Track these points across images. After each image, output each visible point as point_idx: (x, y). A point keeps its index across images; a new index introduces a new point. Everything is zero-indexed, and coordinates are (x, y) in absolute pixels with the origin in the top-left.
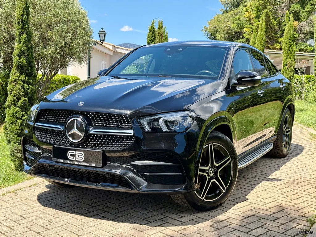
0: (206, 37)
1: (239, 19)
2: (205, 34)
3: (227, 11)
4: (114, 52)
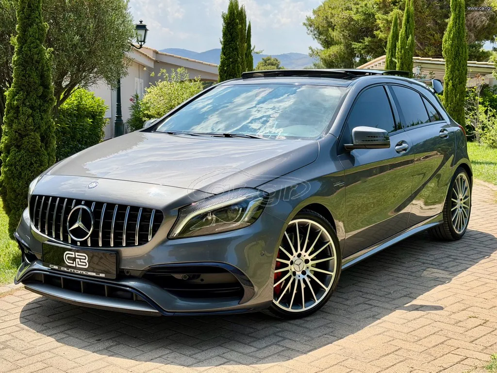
0: (311, 37)
1: (366, 7)
4: (156, 62)
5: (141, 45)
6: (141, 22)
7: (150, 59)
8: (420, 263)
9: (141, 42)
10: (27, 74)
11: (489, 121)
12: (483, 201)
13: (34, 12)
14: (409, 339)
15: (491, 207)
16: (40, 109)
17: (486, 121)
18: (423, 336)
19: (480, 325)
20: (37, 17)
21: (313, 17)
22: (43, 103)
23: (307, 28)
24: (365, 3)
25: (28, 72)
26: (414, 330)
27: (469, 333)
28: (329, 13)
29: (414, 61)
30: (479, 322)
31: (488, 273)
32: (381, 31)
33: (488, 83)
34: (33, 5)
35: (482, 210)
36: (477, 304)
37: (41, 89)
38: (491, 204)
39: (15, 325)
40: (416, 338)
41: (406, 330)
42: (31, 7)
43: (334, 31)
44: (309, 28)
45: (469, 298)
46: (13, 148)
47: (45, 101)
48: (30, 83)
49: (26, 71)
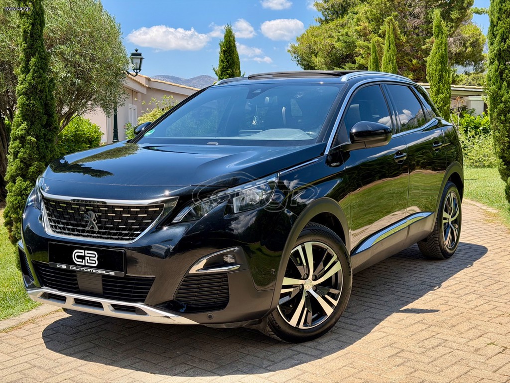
0: (295, 62)
1: (347, 34)
2: (293, 58)
3: (327, 21)
4: (148, 88)
5: (137, 73)
6: (136, 51)
7: (143, 85)
8: (427, 287)
9: (137, 69)
10: (31, 103)
11: (469, 141)
12: (476, 221)
13: (36, 42)
14: (431, 370)
15: (485, 226)
16: (44, 139)
17: (467, 141)
18: (444, 366)
19: (500, 352)
20: (40, 47)
21: (296, 45)
22: (47, 133)
23: (292, 54)
24: (346, 31)
25: (32, 102)
26: (435, 360)
27: (490, 362)
28: (312, 41)
30: (498, 350)
31: (496, 296)
32: (363, 58)
33: (465, 105)
34: (36, 34)
35: (477, 230)
36: (492, 330)
37: (45, 118)
38: (484, 224)
39: (26, 362)
40: (438, 369)
41: (426, 360)
42: (33, 37)
43: (316, 57)
44: (293, 54)
45: (483, 323)
46: (19, 179)
47: (50, 130)
48: (35, 112)
49: (30, 101)
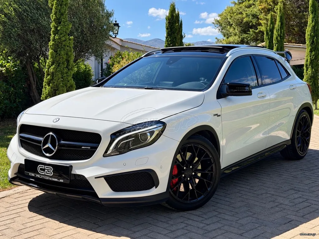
4: (121, 46)
5: (116, 36)
6: (116, 21)
9: (116, 34)
29: (284, 45)
